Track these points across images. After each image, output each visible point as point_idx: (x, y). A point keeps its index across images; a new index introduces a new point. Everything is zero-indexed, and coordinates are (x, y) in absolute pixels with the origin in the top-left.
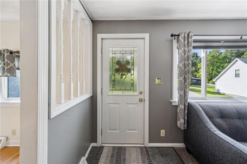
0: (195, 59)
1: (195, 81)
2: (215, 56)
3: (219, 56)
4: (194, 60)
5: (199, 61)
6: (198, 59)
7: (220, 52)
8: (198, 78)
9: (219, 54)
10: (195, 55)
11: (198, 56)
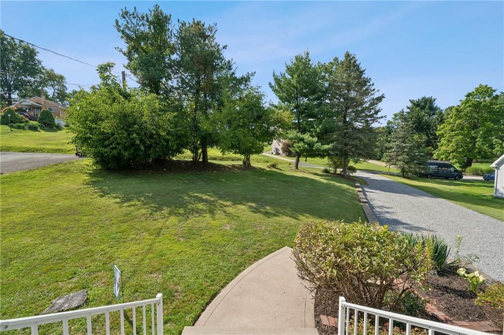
0: (427, 113)
1: (434, 167)
2: (481, 103)
3: (492, 104)
4: (424, 116)
5: (438, 119)
6: (434, 114)
7: (494, 95)
8: (437, 159)
9: (492, 100)
10: (426, 104)
11: (435, 105)
